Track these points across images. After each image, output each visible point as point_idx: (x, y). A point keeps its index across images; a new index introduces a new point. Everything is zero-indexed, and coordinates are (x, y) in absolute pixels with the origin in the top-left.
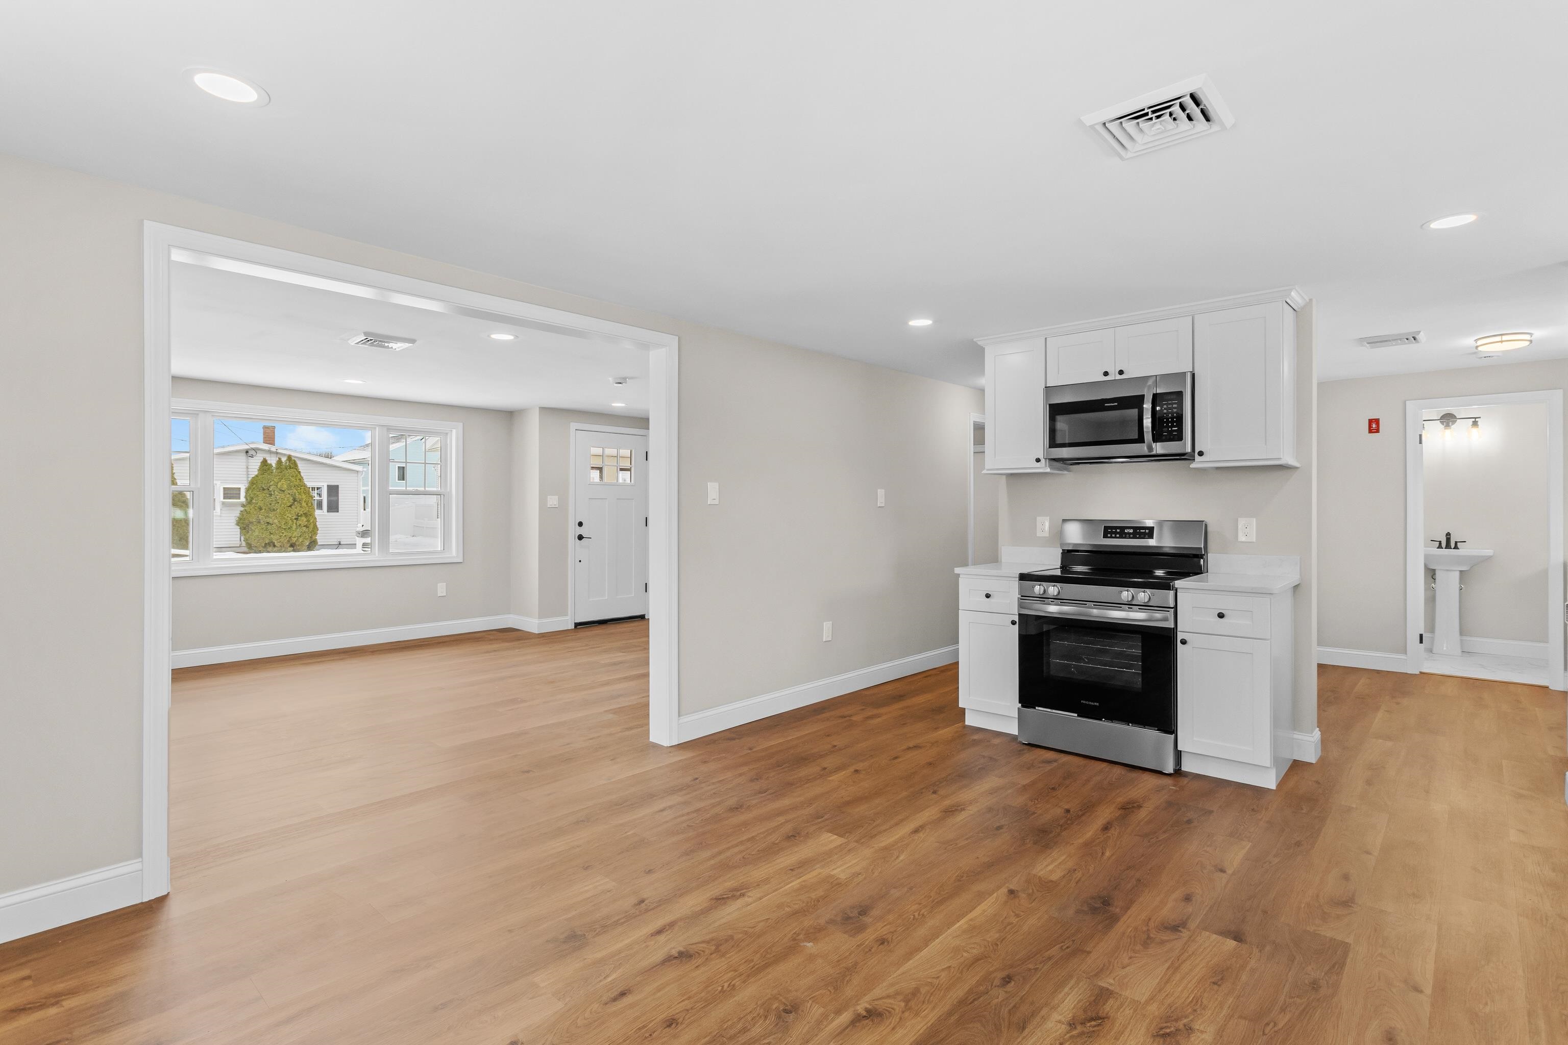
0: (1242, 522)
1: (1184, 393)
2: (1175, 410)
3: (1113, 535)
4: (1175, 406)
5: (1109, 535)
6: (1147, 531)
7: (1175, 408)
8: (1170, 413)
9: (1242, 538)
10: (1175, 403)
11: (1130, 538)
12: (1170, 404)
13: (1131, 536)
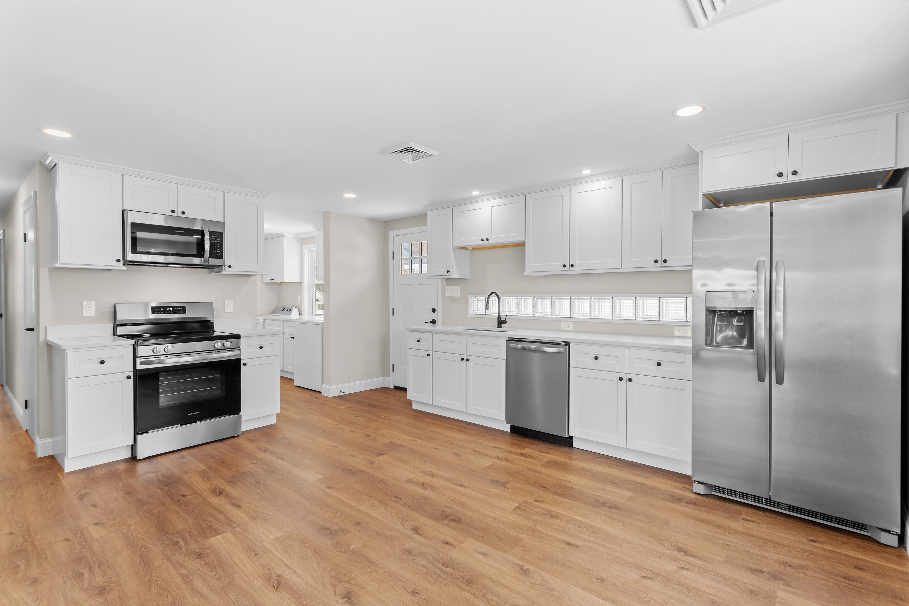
0: (227, 302)
1: (223, 233)
2: (219, 242)
3: (159, 312)
4: (218, 239)
5: (156, 312)
6: (181, 309)
7: (218, 240)
8: (216, 243)
9: (227, 311)
10: (219, 238)
11: (171, 313)
12: (216, 238)
13: (172, 312)
